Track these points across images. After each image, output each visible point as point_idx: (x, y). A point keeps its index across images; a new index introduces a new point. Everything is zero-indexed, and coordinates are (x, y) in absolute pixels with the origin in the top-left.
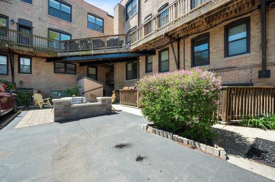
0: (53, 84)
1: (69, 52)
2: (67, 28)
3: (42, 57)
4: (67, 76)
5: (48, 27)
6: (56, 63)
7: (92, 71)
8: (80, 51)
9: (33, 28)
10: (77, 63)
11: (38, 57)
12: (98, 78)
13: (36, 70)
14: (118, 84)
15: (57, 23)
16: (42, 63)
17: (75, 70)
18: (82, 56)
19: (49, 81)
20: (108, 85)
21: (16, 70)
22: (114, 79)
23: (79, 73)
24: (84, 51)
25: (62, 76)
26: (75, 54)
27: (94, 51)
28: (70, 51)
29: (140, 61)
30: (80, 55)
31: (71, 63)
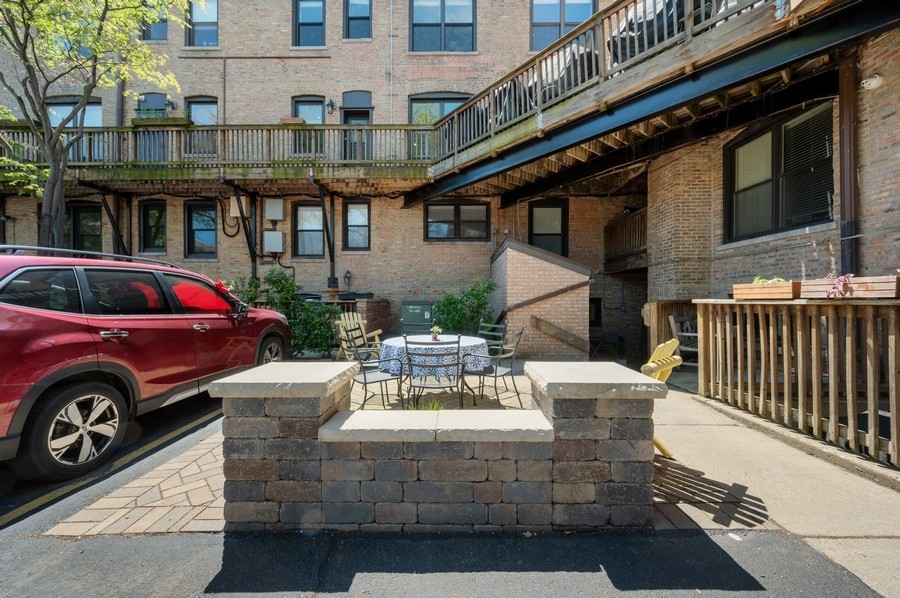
0: (421, 280)
1: (459, 152)
2: (463, 76)
3: (392, 193)
4: (461, 247)
5: (408, 93)
6: (430, 208)
7: (548, 220)
8: (493, 134)
9: (373, 108)
10: (494, 195)
11: (386, 196)
12: (572, 247)
13: (380, 236)
14: (671, 266)
15: (433, 69)
16: (393, 212)
17: (488, 223)
18: (502, 155)
19: (412, 270)
20: (614, 275)
21: (339, 244)
22: (649, 244)
23: (498, 232)
24: (506, 129)
25: (446, 249)
26: (474, 156)
27: (545, 115)
28: (461, 146)
29: (871, 84)
30: (494, 155)
31: (474, 201)
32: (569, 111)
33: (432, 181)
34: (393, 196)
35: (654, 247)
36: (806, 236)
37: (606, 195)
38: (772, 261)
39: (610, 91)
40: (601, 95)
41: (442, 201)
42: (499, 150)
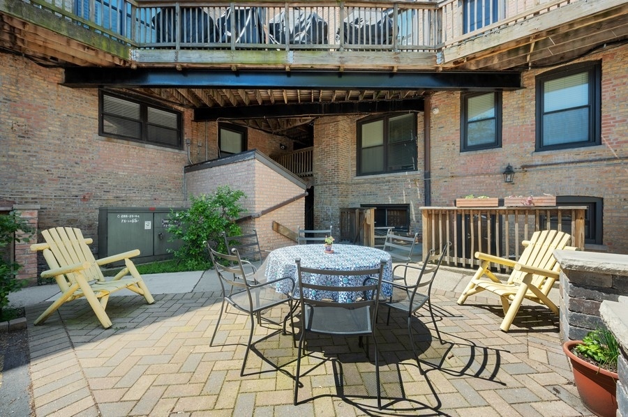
0: (95, 182)
1: (182, 48)
3: (44, 59)
4: (152, 151)
6: (106, 97)
8: (233, 48)
10: (188, 106)
11: (27, 56)
13: (15, 113)
16: (44, 84)
17: (180, 132)
19: (79, 170)
22: (315, 171)
23: (191, 143)
24: (248, 49)
25: (133, 150)
26: (209, 60)
27: (297, 53)
28: (185, 44)
29: (436, 112)
30: (234, 68)
31: (165, 105)
32: (318, 60)
33: (134, 67)
34: (48, 62)
35: (320, 173)
36: (405, 176)
37: (271, 133)
38: (387, 187)
39: (350, 60)
40: (343, 59)
41: (125, 94)
42: (239, 65)
